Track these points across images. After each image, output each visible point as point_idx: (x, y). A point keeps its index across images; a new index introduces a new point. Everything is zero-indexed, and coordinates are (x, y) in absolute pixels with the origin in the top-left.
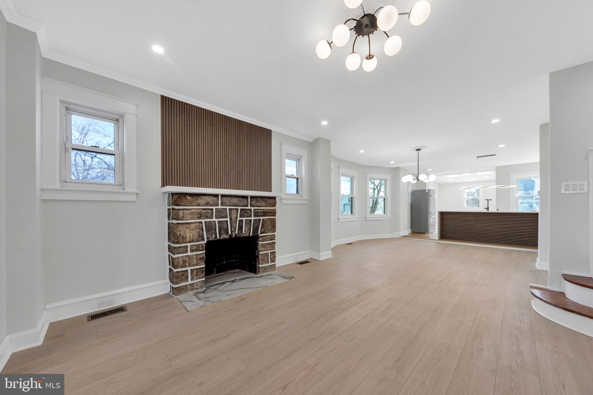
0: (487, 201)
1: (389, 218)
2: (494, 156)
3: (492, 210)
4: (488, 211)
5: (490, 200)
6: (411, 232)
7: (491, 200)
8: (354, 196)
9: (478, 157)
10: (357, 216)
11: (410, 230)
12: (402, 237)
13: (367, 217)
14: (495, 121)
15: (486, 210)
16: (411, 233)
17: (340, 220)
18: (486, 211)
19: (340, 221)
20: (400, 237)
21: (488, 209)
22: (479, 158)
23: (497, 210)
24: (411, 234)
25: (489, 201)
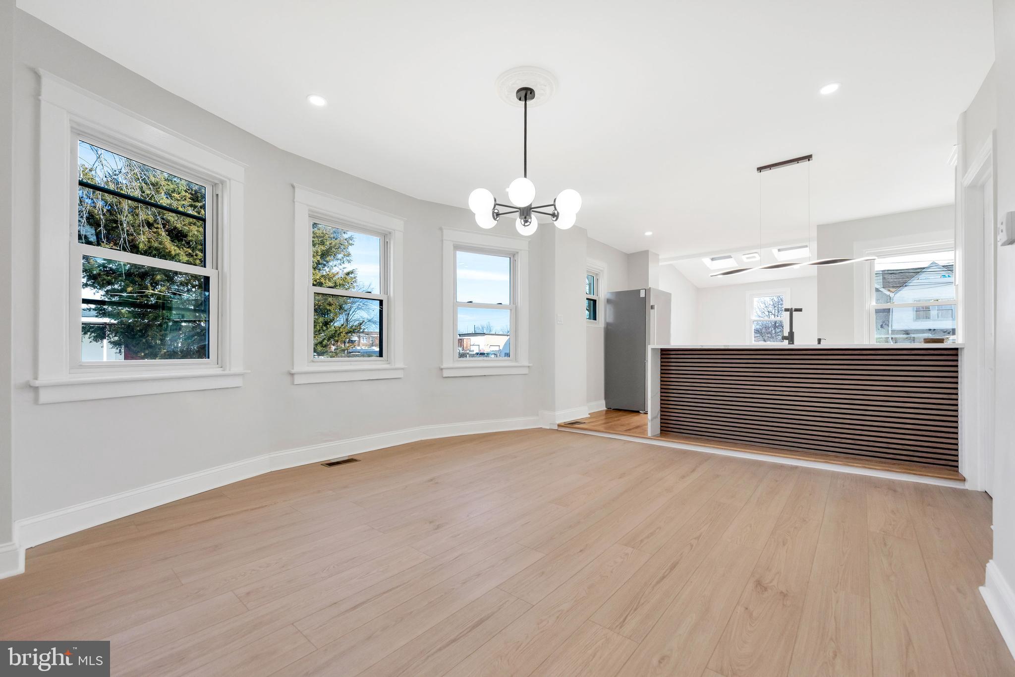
0: (788, 313)
1: (525, 371)
2: (805, 164)
3: (805, 340)
4: (793, 343)
5: (796, 310)
6: (605, 409)
7: (800, 310)
8: (388, 298)
9: (760, 169)
10: (400, 364)
11: (603, 402)
12: (559, 426)
13: (444, 366)
14: (829, 89)
15: (786, 342)
16: (606, 411)
17: (296, 377)
18: (785, 344)
19: (298, 380)
20: (556, 428)
21: (791, 338)
22: (765, 173)
23: (817, 342)
24: (604, 413)
25: (794, 313)
